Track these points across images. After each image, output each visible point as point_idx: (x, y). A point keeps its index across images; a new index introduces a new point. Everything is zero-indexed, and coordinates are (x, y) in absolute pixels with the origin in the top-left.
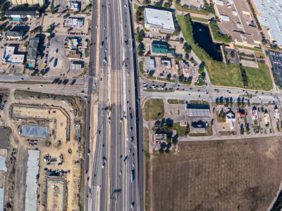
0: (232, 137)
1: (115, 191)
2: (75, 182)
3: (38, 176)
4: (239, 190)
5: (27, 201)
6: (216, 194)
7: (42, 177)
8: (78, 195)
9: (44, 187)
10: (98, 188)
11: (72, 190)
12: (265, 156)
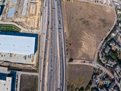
0: (92, 2)
1: (53, 8)
2: (39, 5)
3: (27, 4)
4: (97, 18)
5: (23, 10)
6: (89, 16)
7: (29, 4)
8: (40, 9)
9: (29, 7)
10: (47, 7)
11: (39, 7)
12: (106, 11)
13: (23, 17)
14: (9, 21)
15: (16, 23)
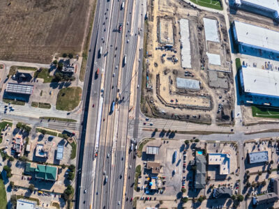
2: (152, 41)
3: (181, 47)
4: (3, 17)
6: (27, 17)
7: (178, 46)
8: (149, 31)
9: (176, 39)
11: (154, 35)
13: (184, 17)
14: (209, 12)
15: (195, 8)
